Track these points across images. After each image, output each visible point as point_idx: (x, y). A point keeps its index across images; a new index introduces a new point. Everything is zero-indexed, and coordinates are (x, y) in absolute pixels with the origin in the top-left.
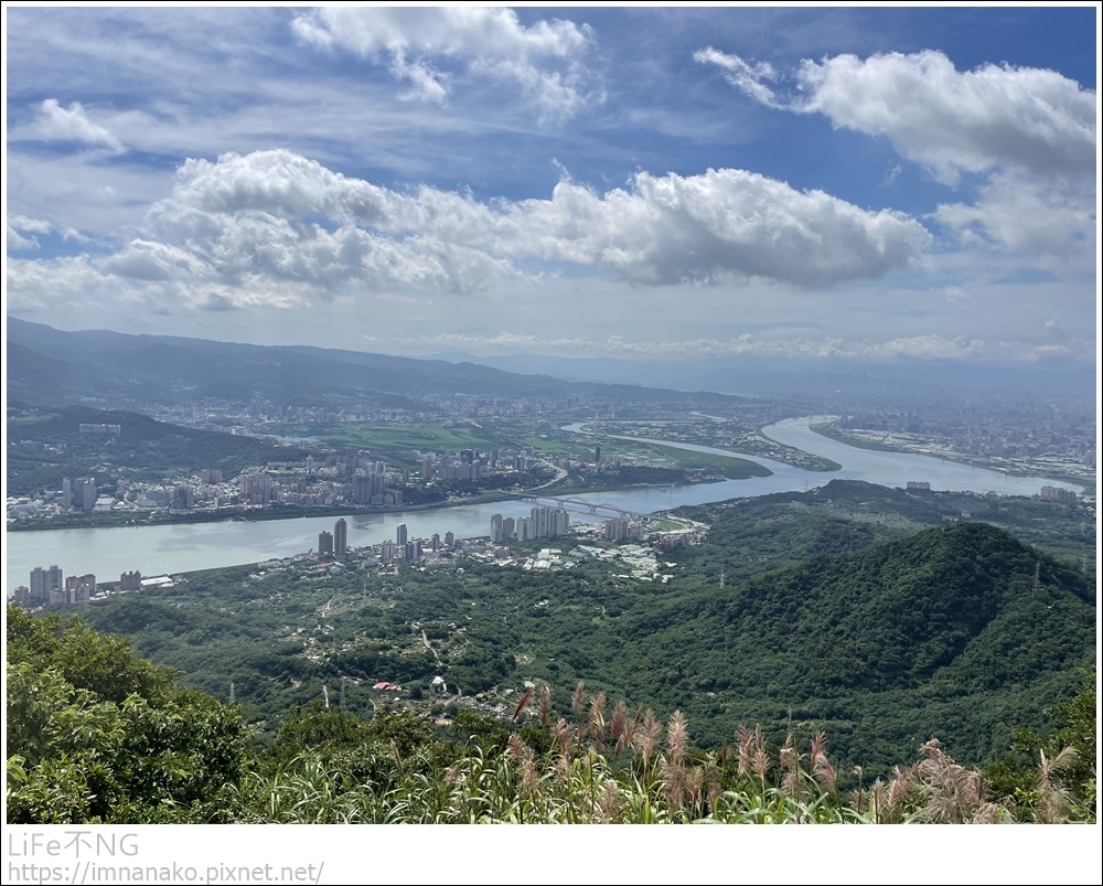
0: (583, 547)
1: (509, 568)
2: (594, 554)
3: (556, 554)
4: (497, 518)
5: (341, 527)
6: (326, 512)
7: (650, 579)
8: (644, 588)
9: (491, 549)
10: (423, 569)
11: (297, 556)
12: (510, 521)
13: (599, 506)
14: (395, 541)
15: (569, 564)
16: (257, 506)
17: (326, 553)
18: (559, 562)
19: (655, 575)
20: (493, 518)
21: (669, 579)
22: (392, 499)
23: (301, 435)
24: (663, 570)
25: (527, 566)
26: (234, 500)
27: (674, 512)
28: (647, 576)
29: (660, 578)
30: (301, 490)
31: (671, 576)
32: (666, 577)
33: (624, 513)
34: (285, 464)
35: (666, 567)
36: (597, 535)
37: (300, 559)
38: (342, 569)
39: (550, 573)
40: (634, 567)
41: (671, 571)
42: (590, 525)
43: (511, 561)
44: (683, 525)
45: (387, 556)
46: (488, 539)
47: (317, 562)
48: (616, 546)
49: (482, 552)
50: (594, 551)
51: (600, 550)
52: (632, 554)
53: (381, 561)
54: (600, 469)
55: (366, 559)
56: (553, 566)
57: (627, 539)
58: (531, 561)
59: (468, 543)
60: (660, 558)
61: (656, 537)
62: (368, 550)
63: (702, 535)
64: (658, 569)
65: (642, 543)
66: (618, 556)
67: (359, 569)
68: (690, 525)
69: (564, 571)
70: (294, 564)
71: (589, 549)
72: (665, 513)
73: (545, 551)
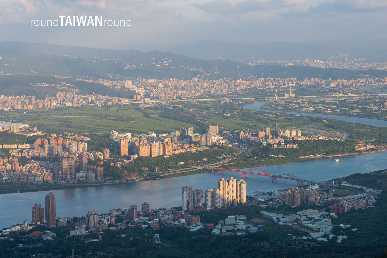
0: (265, 213)
1: (199, 233)
2: (275, 219)
3: (241, 220)
4: (187, 189)
7: (325, 240)
9: (183, 217)
10: (123, 236)
12: (199, 192)
13: (280, 177)
15: (253, 229)
17: (39, 223)
18: (244, 227)
19: (331, 236)
21: (344, 239)
22: (94, 174)
24: (336, 231)
25: (216, 231)
27: (347, 179)
28: (322, 237)
29: (335, 239)
31: (345, 237)
32: (340, 238)
33: (302, 181)
35: (340, 228)
36: (278, 203)
37: (16, 228)
38: (53, 237)
39: (236, 237)
40: (313, 230)
41: (346, 232)
42: (270, 194)
43: (201, 227)
44: (355, 191)
45: (92, 224)
46: (180, 208)
47: (31, 231)
48: (295, 211)
49: (176, 220)
50: (274, 216)
51: (281, 216)
52: (310, 219)
53: (87, 229)
54: (279, 144)
55: (73, 228)
56: (239, 230)
57: (306, 205)
58: (219, 227)
59: (162, 212)
60: (335, 221)
61: (333, 202)
62: (75, 220)
63: (372, 199)
64: (333, 231)
65: (319, 208)
66: (297, 220)
67: (68, 236)
68: (362, 191)
69: (250, 236)
70: (12, 234)
71: (271, 215)
72: (339, 181)
73: (231, 218)
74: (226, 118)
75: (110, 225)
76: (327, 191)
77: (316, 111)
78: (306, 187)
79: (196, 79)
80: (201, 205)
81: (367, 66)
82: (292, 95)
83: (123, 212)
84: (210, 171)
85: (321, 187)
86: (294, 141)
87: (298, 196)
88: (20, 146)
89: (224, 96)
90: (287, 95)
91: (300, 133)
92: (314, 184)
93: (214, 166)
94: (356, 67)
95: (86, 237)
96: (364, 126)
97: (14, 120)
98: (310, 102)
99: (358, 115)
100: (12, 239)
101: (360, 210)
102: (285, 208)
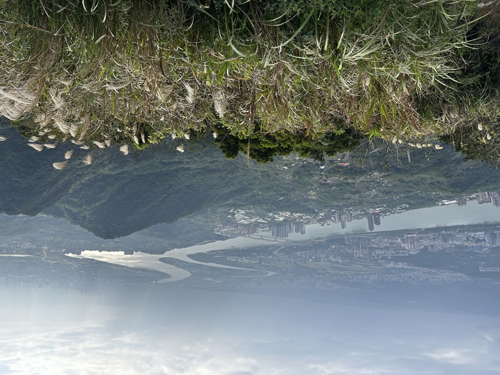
0: (266, 222)
1: (296, 212)
3: (277, 218)
4: (303, 233)
5: (371, 228)
6: (379, 233)
8: (241, 206)
9: (304, 220)
10: (333, 211)
11: (389, 215)
12: (297, 231)
13: (259, 239)
14: (346, 222)
15: (271, 215)
16: (410, 236)
17: (376, 216)
18: (275, 216)
19: (236, 212)
20: (304, 233)
21: (230, 210)
22: (350, 240)
23: (394, 269)
24: (233, 214)
25: (288, 214)
26: (421, 238)
27: (229, 238)
28: (239, 211)
29: (234, 211)
30: (392, 243)
31: (229, 212)
32: (232, 211)
34: (400, 255)
35: (231, 215)
36: (260, 227)
38: (369, 210)
39: (279, 211)
40: (244, 215)
41: (229, 214)
42: (263, 231)
44: (224, 233)
46: (306, 224)
48: (252, 223)
49: (308, 218)
50: (261, 220)
52: (245, 219)
55: (359, 215)
58: (287, 216)
59: (314, 222)
60: (234, 219)
61: (235, 227)
62: (358, 219)
64: (235, 214)
65: (241, 225)
66: (251, 219)
68: (221, 233)
69: (273, 212)
70: (390, 211)
71: (263, 221)
72: (232, 237)
73: (281, 219)
78: (246, 234)
87: (250, 231)
92: (243, 235)
102: (257, 225)
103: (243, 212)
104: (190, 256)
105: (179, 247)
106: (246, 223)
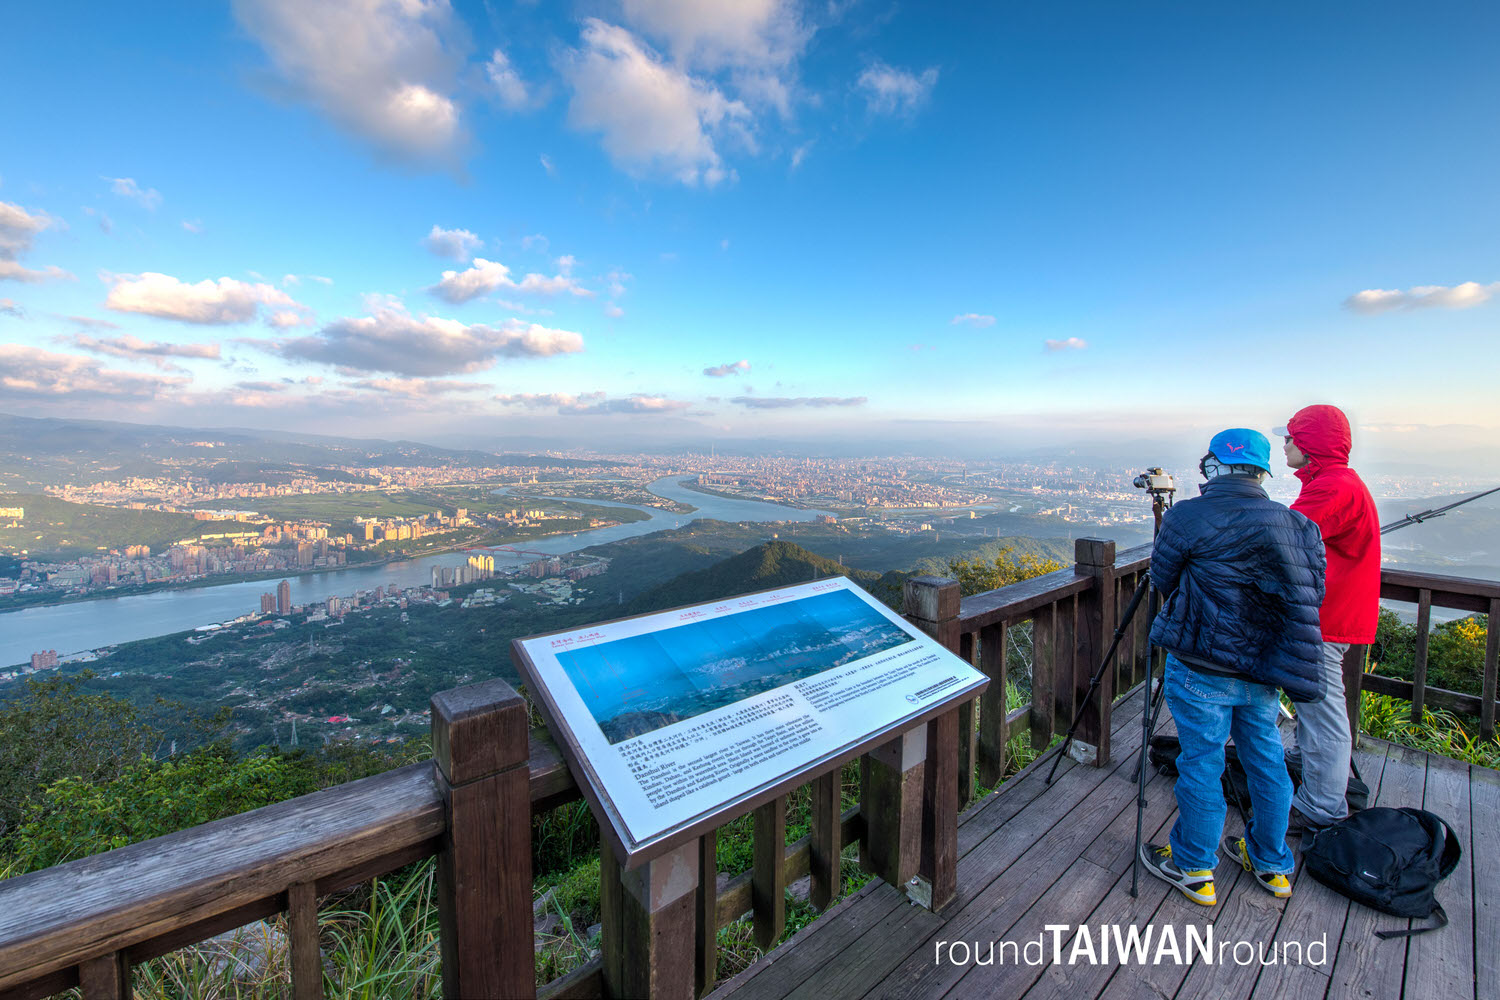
0: (512, 585)
1: (449, 608)
2: (521, 589)
3: (489, 593)
4: (437, 569)
5: (283, 588)
6: (269, 576)
7: (566, 603)
8: (562, 610)
9: (432, 594)
10: (368, 617)
12: (449, 570)
15: (501, 600)
16: (192, 577)
17: (270, 612)
18: (492, 599)
19: (571, 600)
21: (582, 601)
22: (334, 560)
24: (575, 595)
25: (465, 605)
27: (583, 551)
28: (563, 600)
29: (575, 601)
31: (583, 599)
32: (579, 601)
33: (545, 555)
35: (578, 593)
36: (523, 574)
37: (242, 620)
38: (287, 625)
39: (485, 608)
40: (554, 596)
41: (584, 595)
42: (517, 567)
43: (450, 601)
44: (591, 560)
45: (332, 609)
46: (429, 586)
47: (260, 621)
48: (539, 581)
49: (424, 597)
50: (520, 587)
51: (525, 586)
52: (552, 587)
53: (327, 614)
54: (524, 523)
55: (311, 614)
56: (487, 602)
57: (548, 575)
58: (468, 600)
59: (410, 591)
60: (574, 587)
61: (571, 571)
62: (313, 606)
63: (605, 566)
64: (573, 595)
65: (560, 577)
66: (541, 588)
67: (304, 623)
68: (596, 560)
69: (498, 606)
70: (235, 626)
71: (518, 586)
72: (577, 553)
73: (480, 591)
74: (475, 502)
75: (353, 608)
76: (567, 562)
77: (556, 495)
78: (549, 559)
79: (445, 467)
80: (450, 581)
81: (598, 458)
82: (535, 481)
83: (368, 594)
84: (459, 550)
85: (562, 558)
86: (537, 521)
87: (542, 567)
88: (247, 535)
89: (472, 482)
90: (530, 482)
91: (542, 514)
92: (555, 557)
93: (462, 545)
94: (589, 458)
95: (326, 621)
96: (596, 506)
97: (239, 508)
98: (551, 487)
99: (592, 498)
100: (236, 631)
101: (595, 576)
102: (530, 579)
103: (556, 600)
104: (646, 517)
105: (670, 532)
106: (552, 581)
